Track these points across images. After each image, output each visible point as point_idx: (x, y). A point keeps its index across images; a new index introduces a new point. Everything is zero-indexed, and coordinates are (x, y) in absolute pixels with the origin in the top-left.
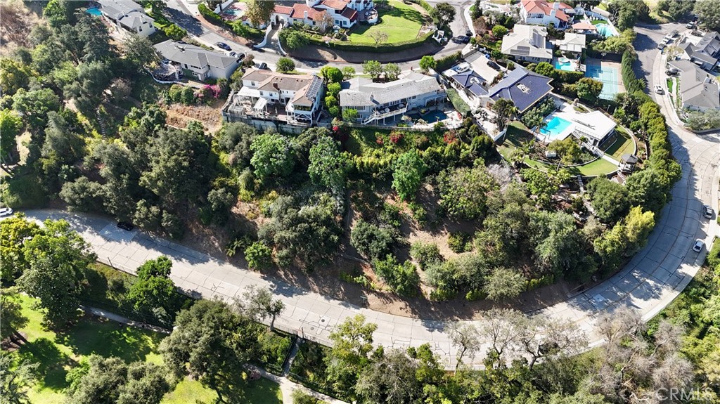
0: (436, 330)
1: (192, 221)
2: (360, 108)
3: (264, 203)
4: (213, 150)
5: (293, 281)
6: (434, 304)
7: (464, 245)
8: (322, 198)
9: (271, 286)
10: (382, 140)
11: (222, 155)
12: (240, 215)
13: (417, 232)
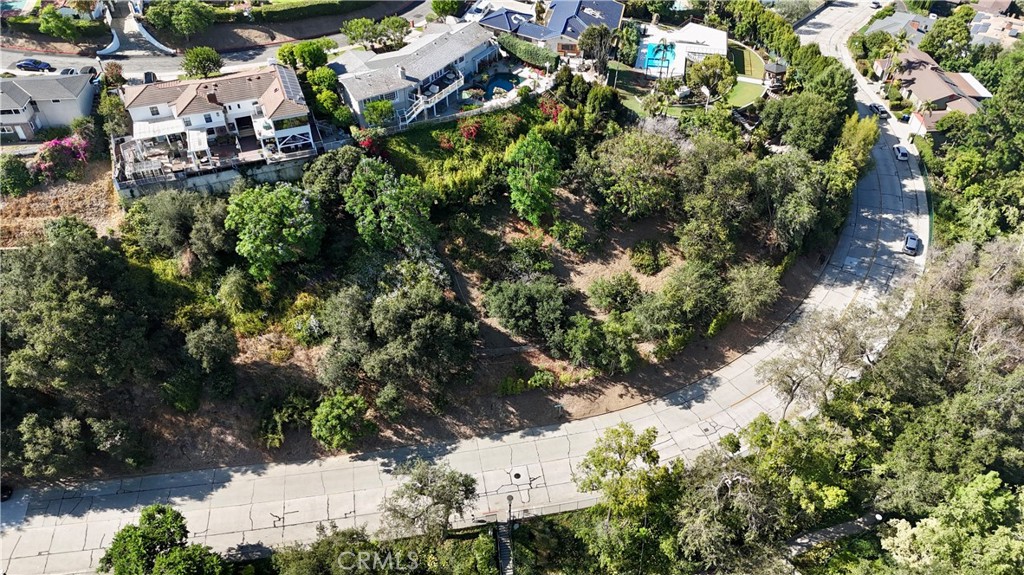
0: (694, 403)
1: (154, 417)
2: (391, 96)
3: (293, 322)
4: (133, 261)
5: (418, 438)
6: (666, 366)
7: (656, 259)
8: (403, 271)
9: (383, 464)
10: (449, 141)
11: (158, 265)
12: (255, 363)
13: (580, 268)
